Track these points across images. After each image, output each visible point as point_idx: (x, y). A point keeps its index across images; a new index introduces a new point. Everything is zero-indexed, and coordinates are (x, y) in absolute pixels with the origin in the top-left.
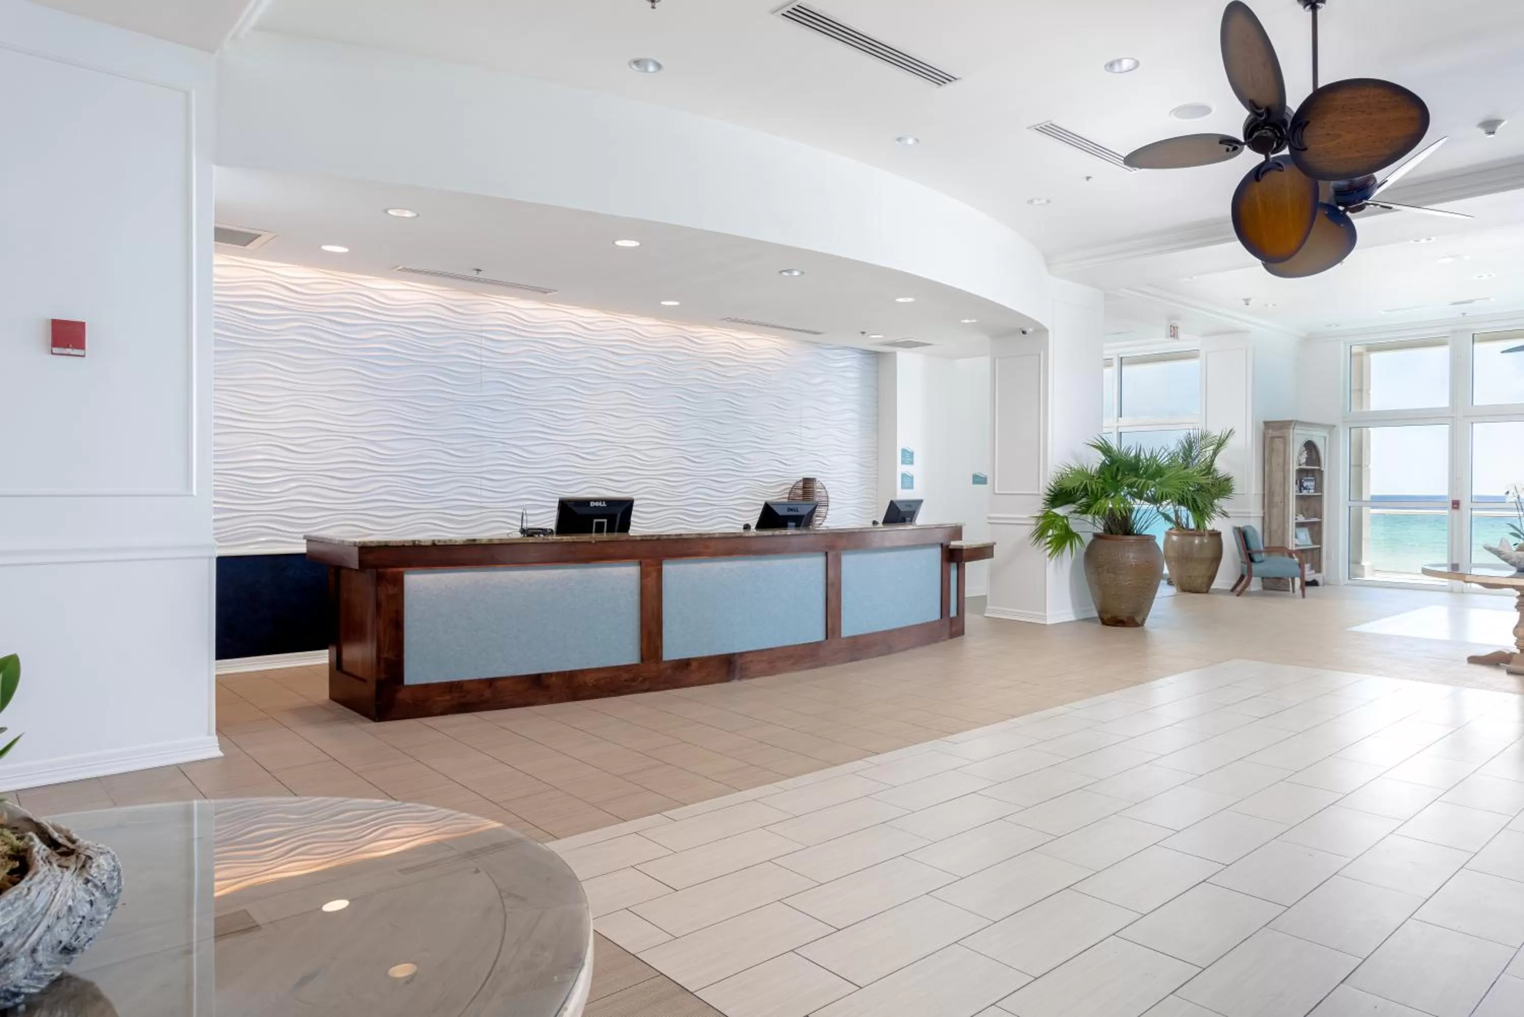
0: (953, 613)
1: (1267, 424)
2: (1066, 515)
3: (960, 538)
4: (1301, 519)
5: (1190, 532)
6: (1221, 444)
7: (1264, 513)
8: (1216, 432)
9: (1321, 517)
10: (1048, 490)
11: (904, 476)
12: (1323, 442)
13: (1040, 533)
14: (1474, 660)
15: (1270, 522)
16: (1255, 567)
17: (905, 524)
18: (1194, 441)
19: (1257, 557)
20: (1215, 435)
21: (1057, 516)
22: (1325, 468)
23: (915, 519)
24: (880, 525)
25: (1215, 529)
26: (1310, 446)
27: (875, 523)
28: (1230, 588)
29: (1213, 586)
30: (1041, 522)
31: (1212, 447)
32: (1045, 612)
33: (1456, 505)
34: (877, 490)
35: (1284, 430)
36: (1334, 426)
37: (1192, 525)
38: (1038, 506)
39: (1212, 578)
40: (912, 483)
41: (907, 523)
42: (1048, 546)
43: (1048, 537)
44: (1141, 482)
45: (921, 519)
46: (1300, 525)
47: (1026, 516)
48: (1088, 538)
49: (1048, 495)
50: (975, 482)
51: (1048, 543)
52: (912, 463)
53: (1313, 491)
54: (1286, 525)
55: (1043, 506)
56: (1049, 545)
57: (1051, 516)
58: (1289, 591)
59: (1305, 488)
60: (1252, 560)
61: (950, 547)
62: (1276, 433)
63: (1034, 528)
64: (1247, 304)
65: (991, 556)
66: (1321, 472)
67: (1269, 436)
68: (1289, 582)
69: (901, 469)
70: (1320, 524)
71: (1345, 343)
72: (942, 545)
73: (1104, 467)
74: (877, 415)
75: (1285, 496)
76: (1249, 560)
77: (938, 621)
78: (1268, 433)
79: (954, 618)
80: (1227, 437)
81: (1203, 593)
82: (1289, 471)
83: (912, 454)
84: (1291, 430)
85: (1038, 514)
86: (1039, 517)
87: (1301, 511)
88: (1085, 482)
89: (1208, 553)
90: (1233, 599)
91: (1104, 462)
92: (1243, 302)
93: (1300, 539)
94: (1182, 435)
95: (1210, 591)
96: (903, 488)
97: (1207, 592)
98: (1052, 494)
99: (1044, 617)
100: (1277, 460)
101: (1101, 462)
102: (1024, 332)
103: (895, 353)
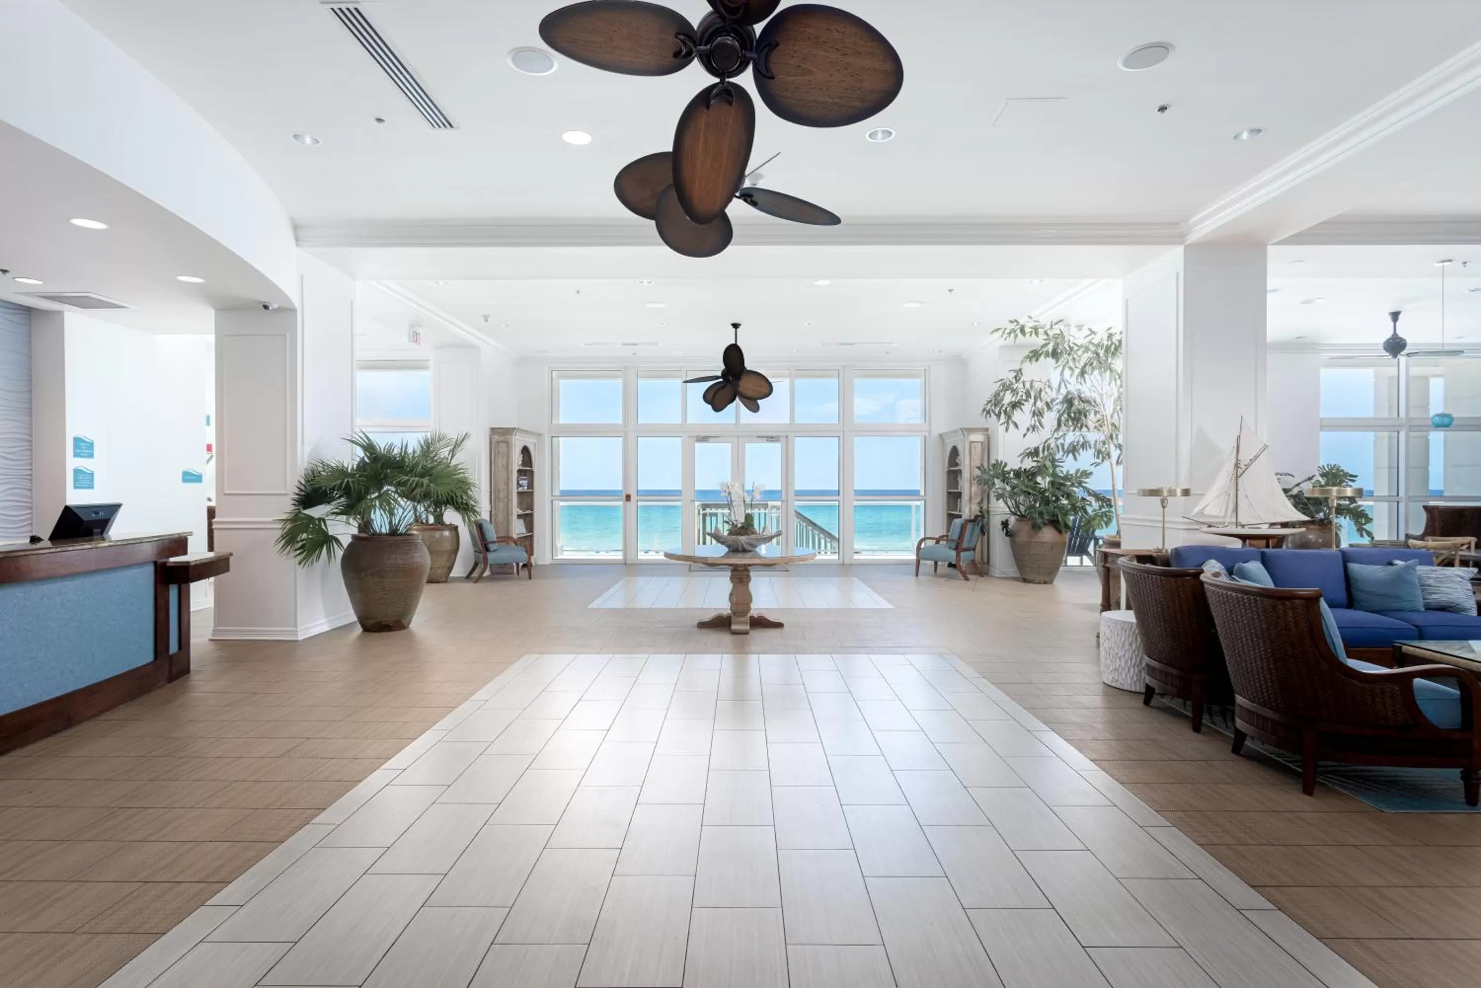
0: (173, 648)
1: (493, 430)
2: (323, 517)
3: (185, 552)
4: (521, 512)
5: (429, 527)
6: (458, 444)
7: (491, 508)
8: (453, 434)
9: (532, 510)
10: (297, 489)
11: (77, 472)
12: (533, 447)
13: (289, 538)
14: (702, 625)
15: (496, 515)
16: (490, 556)
17: (92, 540)
18: (432, 443)
19: (492, 547)
20: (451, 437)
21: (311, 519)
22: (535, 468)
23: (109, 530)
24: (46, 543)
25: (453, 523)
26: (525, 451)
27: (34, 540)
28: (465, 575)
29: (452, 575)
30: (289, 526)
31: (449, 448)
32: (296, 627)
33: (628, 498)
34: (31, 490)
35: (507, 436)
36: (540, 435)
37: (431, 520)
38: (285, 507)
39: (450, 568)
40: (92, 480)
41: (95, 537)
42: (298, 552)
43: (298, 542)
44: (413, 481)
45: (118, 531)
46: (519, 516)
47: (269, 519)
48: (346, 541)
49: (298, 494)
50: (185, 480)
51: (300, 548)
52: (91, 456)
53: (526, 488)
54: (510, 517)
55: (293, 508)
56: (301, 550)
57: (302, 519)
58: (513, 574)
59: (521, 486)
60: (487, 550)
61: (168, 564)
62: (502, 438)
63: (279, 533)
64: (486, 320)
65: (227, 569)
66: (532, 472)
67: (495, 440)
68: (513, 567)
69: (72, 463)
70: (531, 515)
71: (549, 368)
72: (155, 563)
73: (362, 466)
74: (30, 391)
75: (508, 492)
76: (485, 549)
77: (151, 663)
78: (494, 438)
79: (174, 655)
80: (463, 440)
81: (443, 582)
82: (512, 471)
83: (91, 445)
84: (514, 436)
85: (285, 517)
86: (286, 521)
87: (520, 505)
88: (346, 480)
89: (447, 546)
90: (469, 586)
91: (362, 460)
92: (482, 319)
93: (518, 529)
94: (421, 437)
95: (449, 580)
96: (75, 487)
97: (446, 582)
98: (303, 493)
99: (295, 633)
100: (501, 462)
101: (358, 459)
102: (266, 307)
103: (60, 313)
